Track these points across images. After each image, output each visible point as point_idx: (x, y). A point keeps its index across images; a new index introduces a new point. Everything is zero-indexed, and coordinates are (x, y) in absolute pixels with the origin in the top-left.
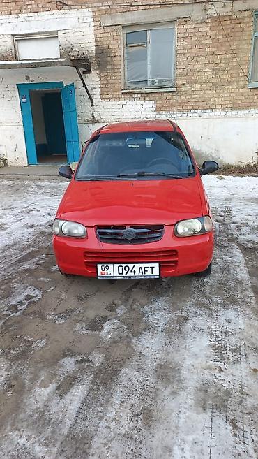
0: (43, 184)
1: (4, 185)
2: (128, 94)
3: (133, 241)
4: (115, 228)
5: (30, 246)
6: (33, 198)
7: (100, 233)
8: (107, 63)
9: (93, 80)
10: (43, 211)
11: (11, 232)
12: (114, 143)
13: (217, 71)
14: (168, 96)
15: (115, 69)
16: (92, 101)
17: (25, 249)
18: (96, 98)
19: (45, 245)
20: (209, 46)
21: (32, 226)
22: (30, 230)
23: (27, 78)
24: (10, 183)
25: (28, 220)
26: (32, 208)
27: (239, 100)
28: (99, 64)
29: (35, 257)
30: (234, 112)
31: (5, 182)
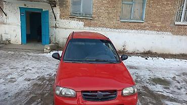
0: (30, 54)
1: (9, 54)
2: (72, 17)
3: (102, 100)
4: (92, 92)
5: (30, 93)
6: (26, 62)
7: (84, 95)
8: (64, 4)
9: (57, 10)
10: (34, 70)
11: (18, 84)
12: (80, 43)
13: (109, 13)
14: (89, 21)
15: (67, 7)
16: (56, 19)
17: (27, 95)
18: (58, 17)
19: (39, 92)
20: (106, 4)
21: (29, 80)
22: (29, 82)
23: (25, 5)
24: (13, 53)
25: (26, 76)
26: (27, 68)
27: (117, 25)
28: (60, 4)
29: (35, 101)
30: (115, 30)
31: (9, 52)
